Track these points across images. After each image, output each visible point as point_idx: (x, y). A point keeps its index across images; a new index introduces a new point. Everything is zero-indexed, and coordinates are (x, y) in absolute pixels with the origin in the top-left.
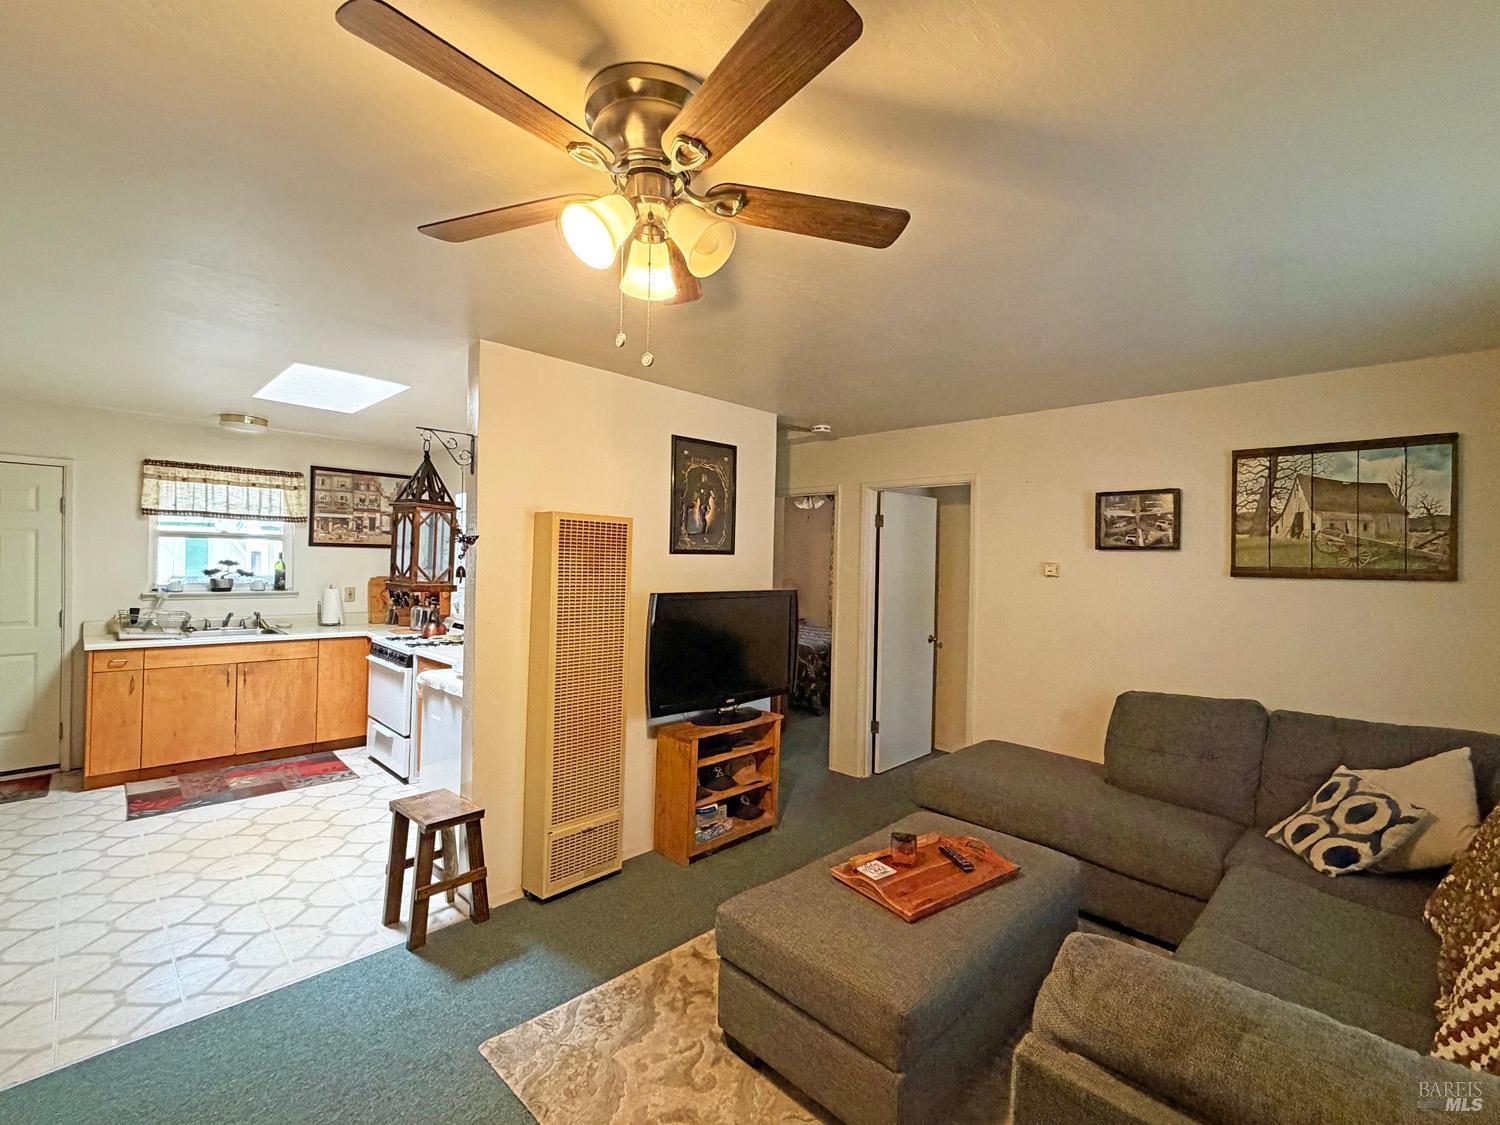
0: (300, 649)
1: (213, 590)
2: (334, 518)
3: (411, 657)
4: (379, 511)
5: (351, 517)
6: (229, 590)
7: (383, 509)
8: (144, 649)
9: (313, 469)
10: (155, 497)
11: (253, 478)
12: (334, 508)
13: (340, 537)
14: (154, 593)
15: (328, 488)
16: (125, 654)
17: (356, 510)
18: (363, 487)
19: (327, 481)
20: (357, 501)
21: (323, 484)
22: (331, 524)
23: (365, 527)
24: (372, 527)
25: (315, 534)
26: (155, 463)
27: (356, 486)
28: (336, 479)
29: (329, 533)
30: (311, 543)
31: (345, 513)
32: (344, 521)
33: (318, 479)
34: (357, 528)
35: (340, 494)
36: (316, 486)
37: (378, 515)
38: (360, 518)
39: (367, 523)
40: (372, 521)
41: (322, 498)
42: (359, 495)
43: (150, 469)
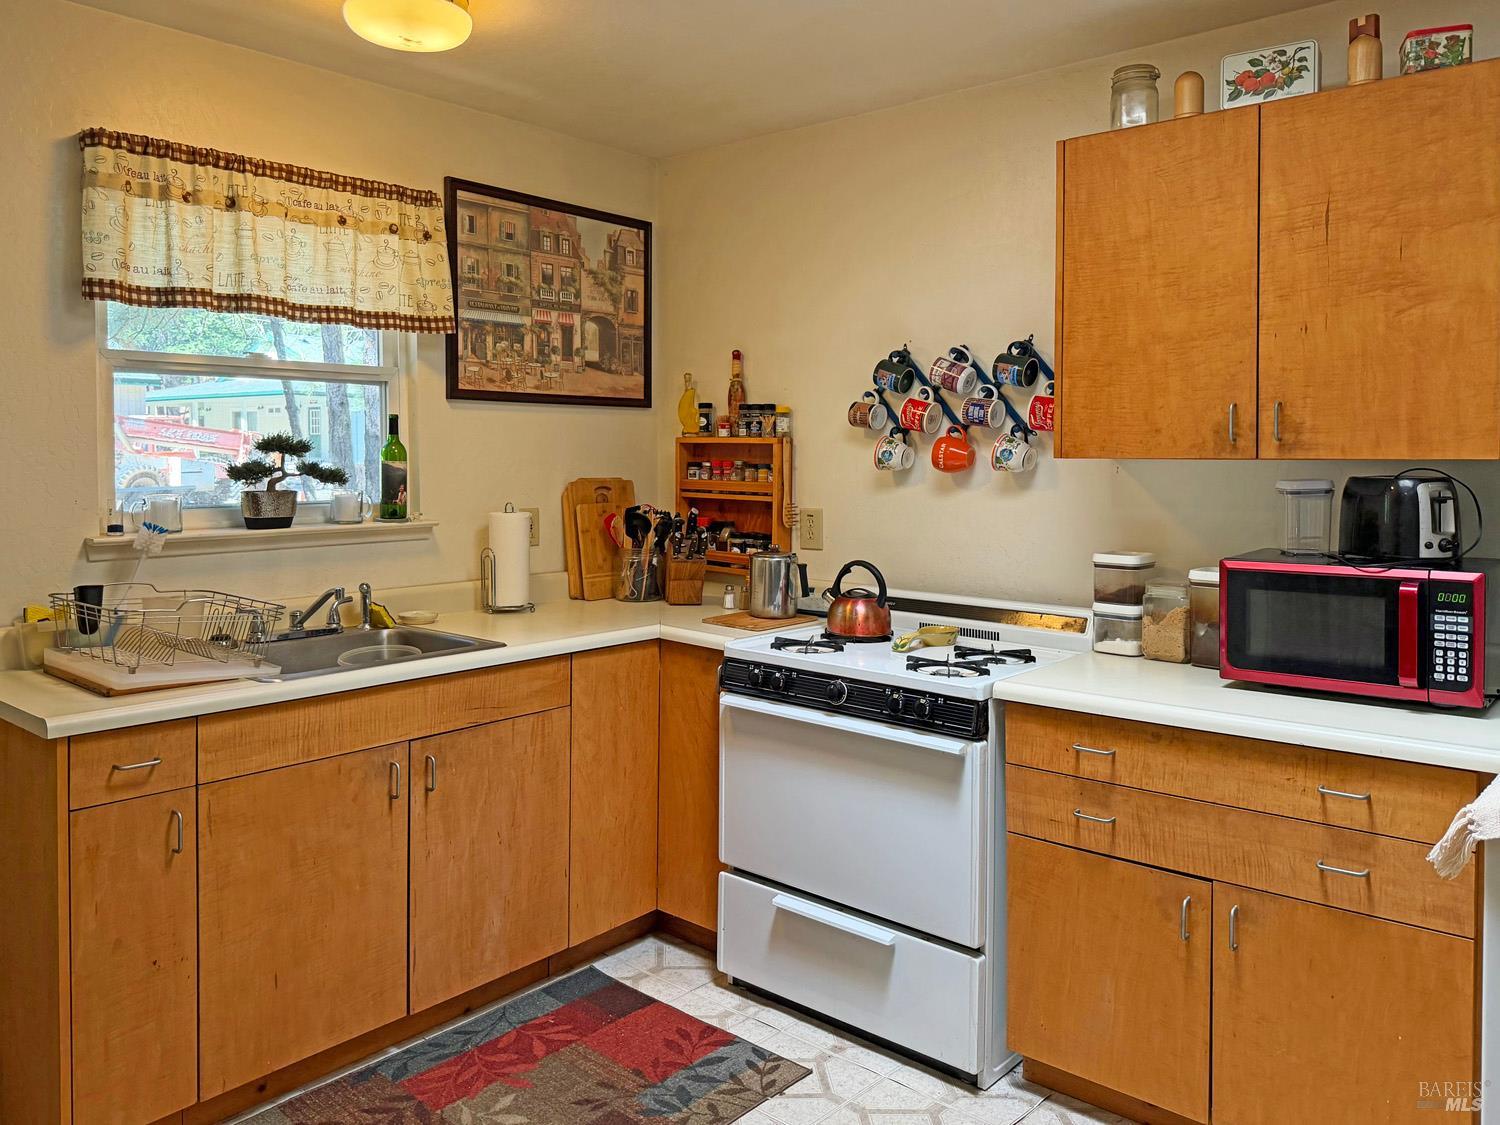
0: (537, 685)
1: (251, 524)
2: (497, 325)
3: (982, 707)
4: (577, 309)
5: (527, 321)
6: (286, 522)
7: (587, 303)
8: (196, 720)
9: (453, 185)
10: (119, 243)
11: (341, 199)
12: (493, 297)
13: (509, 377)
14: (116, 538)
15: (482, 241)
16: (150, 738)
17: (536, 304)
18: (547, 243)
19: (480, 222)
20: (538, 280)
21: (471, 229)
22: (490, 339)
23: (554, 350)
24: (568, 352)
25: (461, 364)
26: (117, 140)
27: (535, 240)
28: (495, 216)
29: (486, 364)
30: (454, 392)
31: (516, 312)
32: (515, 333)
33: (462, 213)
34: (541, 352)
35: (505, 260)
36: (462, 236)
37: (577, 319)
38: (544, 326)
39: (557, 339)
40: (567, 331)
41: (472, 269)
42: (543, 263)
43: (103, 159)
